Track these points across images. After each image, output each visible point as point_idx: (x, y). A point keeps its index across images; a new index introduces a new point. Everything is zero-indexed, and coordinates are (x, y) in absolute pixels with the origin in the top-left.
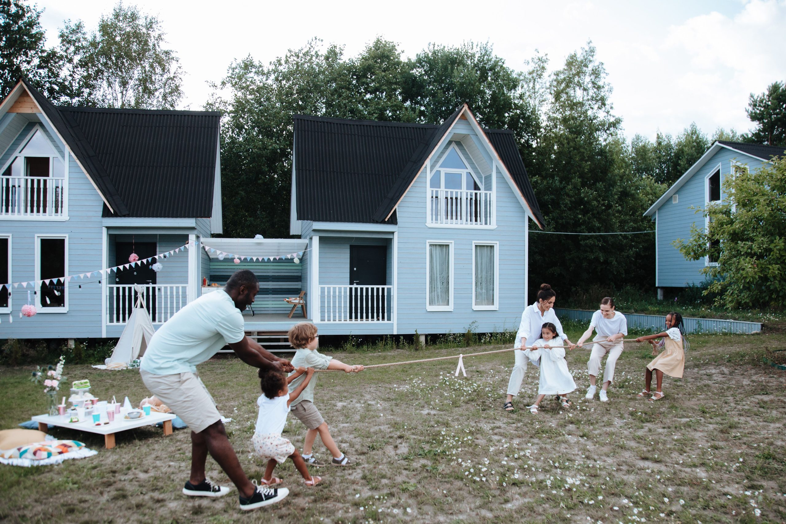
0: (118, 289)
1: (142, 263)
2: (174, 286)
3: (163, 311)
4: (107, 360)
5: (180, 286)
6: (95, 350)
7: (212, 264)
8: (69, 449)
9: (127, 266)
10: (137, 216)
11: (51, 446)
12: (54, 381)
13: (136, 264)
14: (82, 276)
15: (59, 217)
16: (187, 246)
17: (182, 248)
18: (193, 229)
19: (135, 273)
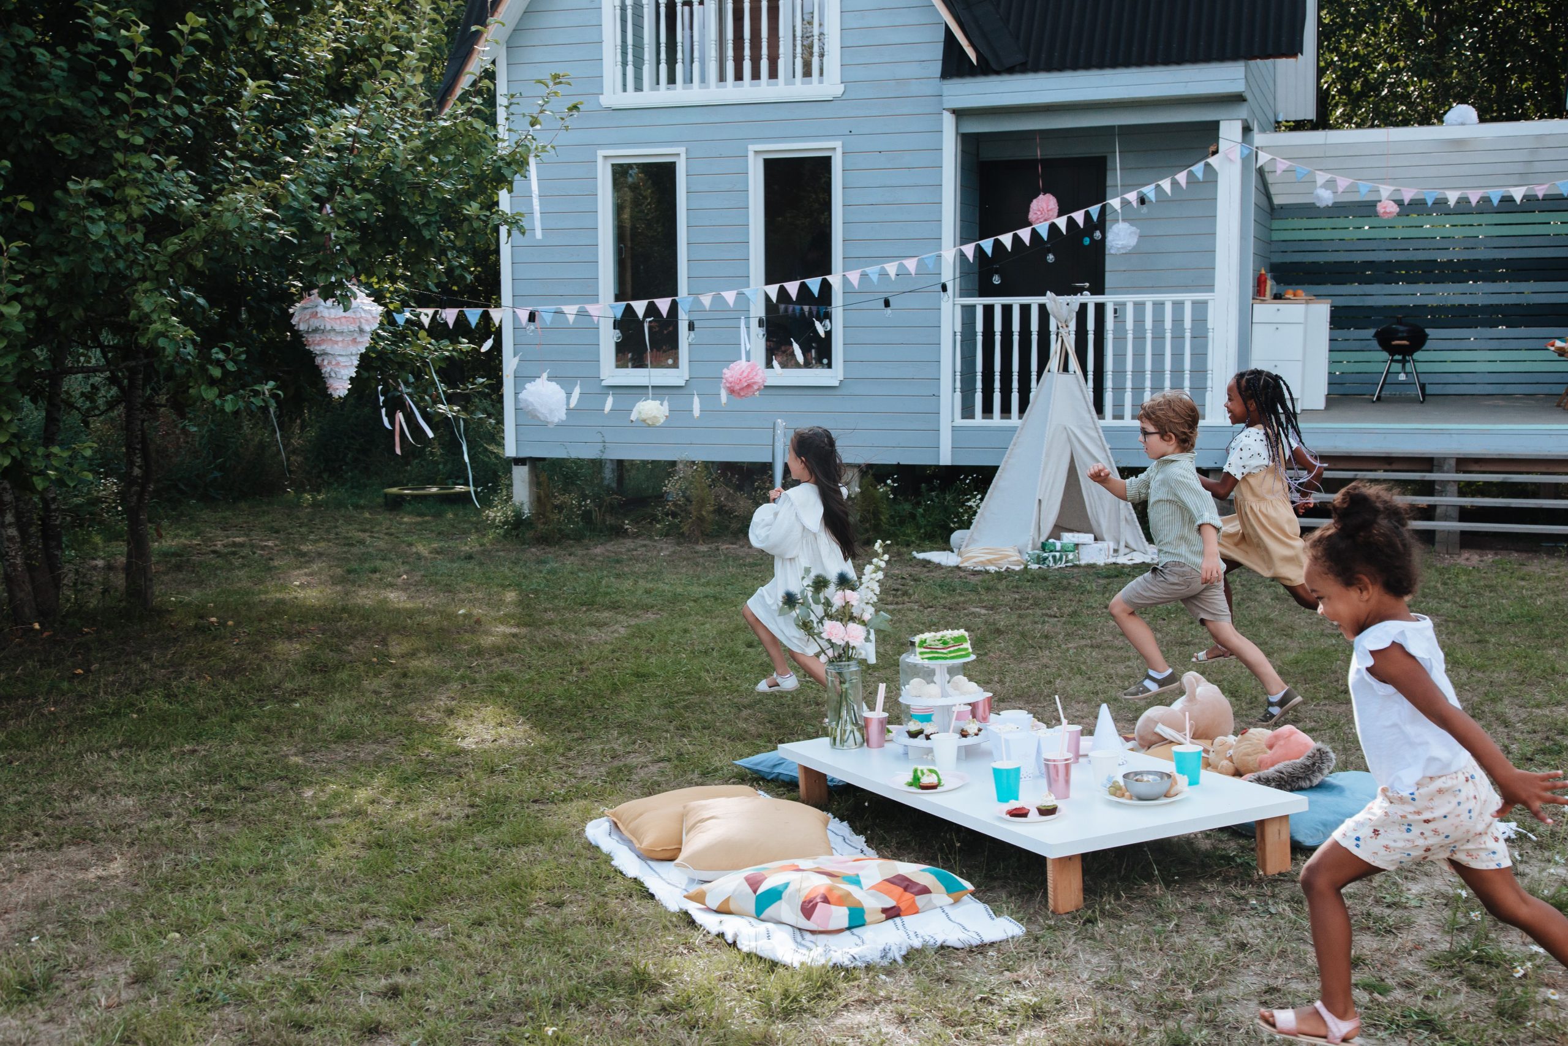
0: (989, 310)
1: (1071, 222)
2: (1168, 298)
3: (1129, 384)
4: (957, 536)
5: (1188, 298)
6: (918, 504)
7: (1276, 224)
8: (921, 900)
9: (1025, 234)
10: (1049, 67)
11: (856, 881)
12: (852, 626)
13: (1053, 227)
14: (892, 268)
15: (813, 89)
16: (1212, 160)
17: (1198, 169)
18: (1238, 99)
19: (1051, 258)
